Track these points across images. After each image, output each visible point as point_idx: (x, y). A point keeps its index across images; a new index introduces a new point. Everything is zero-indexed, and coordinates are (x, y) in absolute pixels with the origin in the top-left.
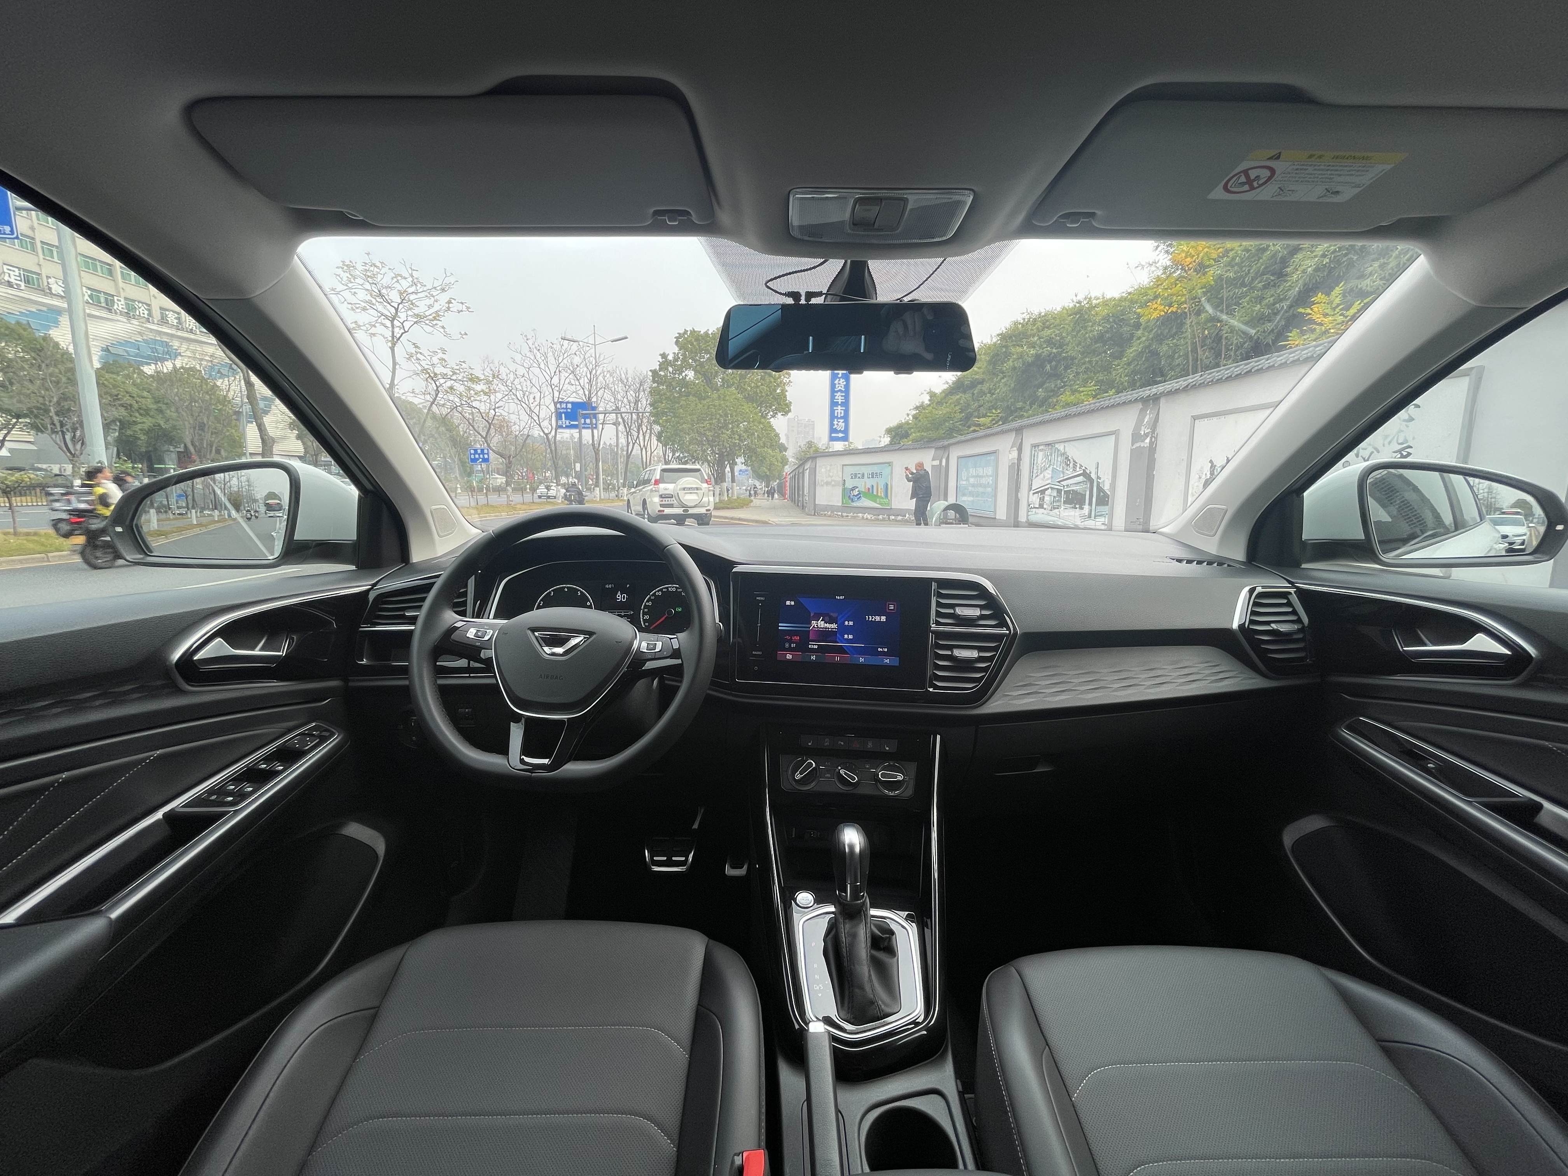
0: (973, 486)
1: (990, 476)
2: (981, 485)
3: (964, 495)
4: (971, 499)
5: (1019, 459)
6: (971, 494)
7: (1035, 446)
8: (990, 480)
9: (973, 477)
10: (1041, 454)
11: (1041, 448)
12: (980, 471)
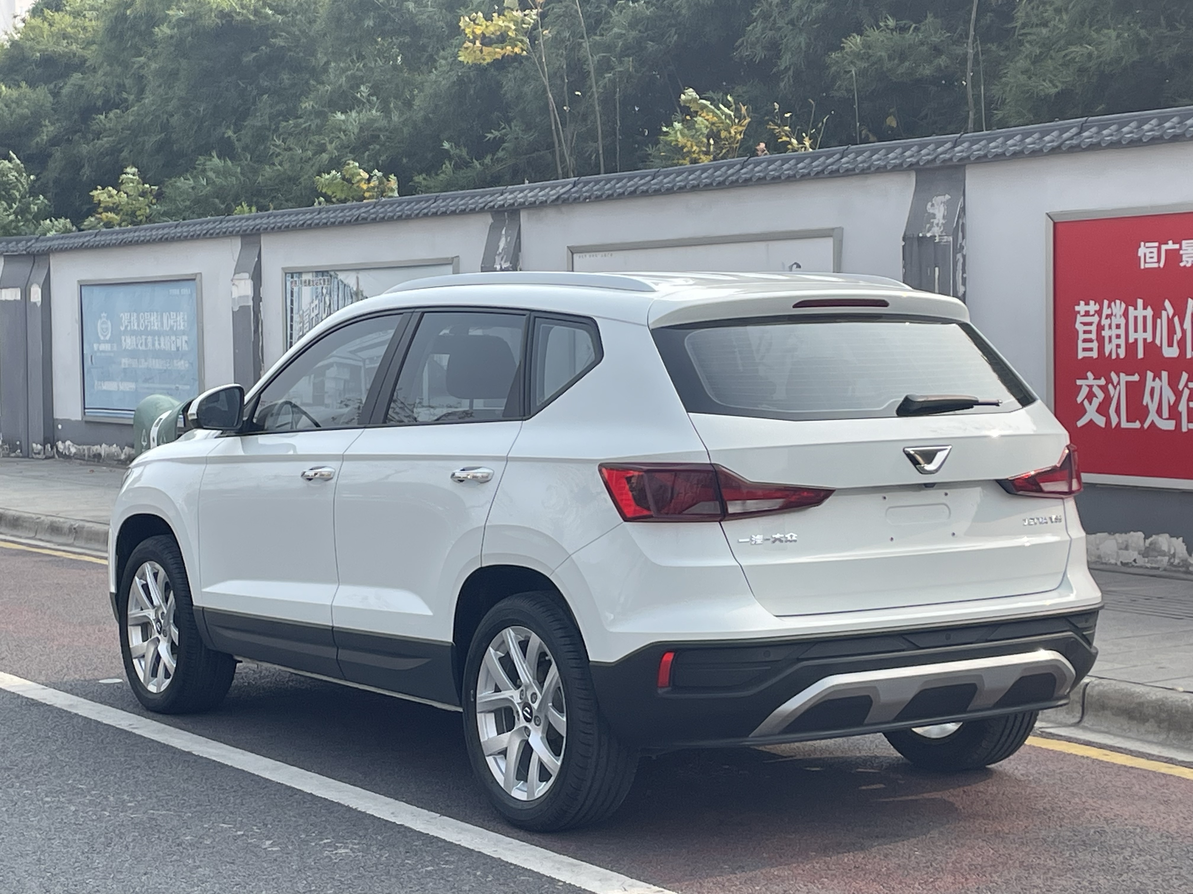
0: (134, 354)
1: (184, 333)
2: (158, 354)
3: (107, 377)
4: (128, 386)
5: (257, 298)
6: (128, 374)
7: (292, 273)
8: (182, 342)
9: (133, 333)
10: (307, 292)
11: (305, 277)
12: (154, 322)
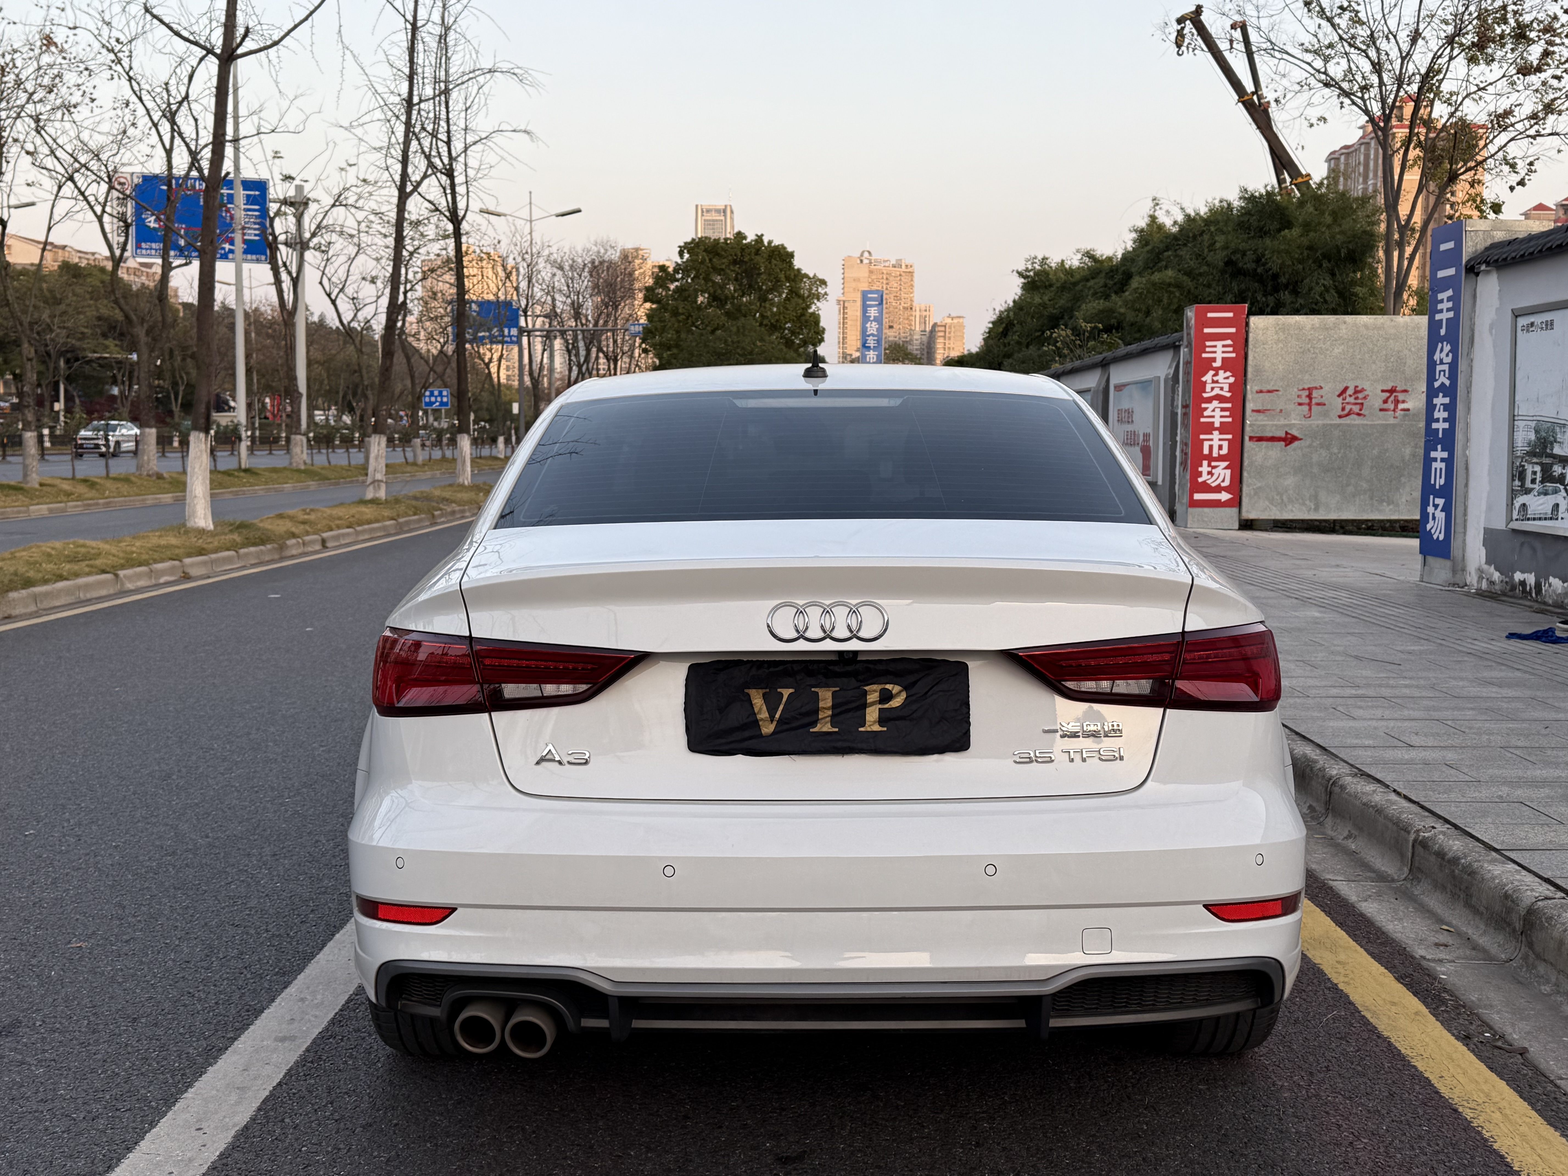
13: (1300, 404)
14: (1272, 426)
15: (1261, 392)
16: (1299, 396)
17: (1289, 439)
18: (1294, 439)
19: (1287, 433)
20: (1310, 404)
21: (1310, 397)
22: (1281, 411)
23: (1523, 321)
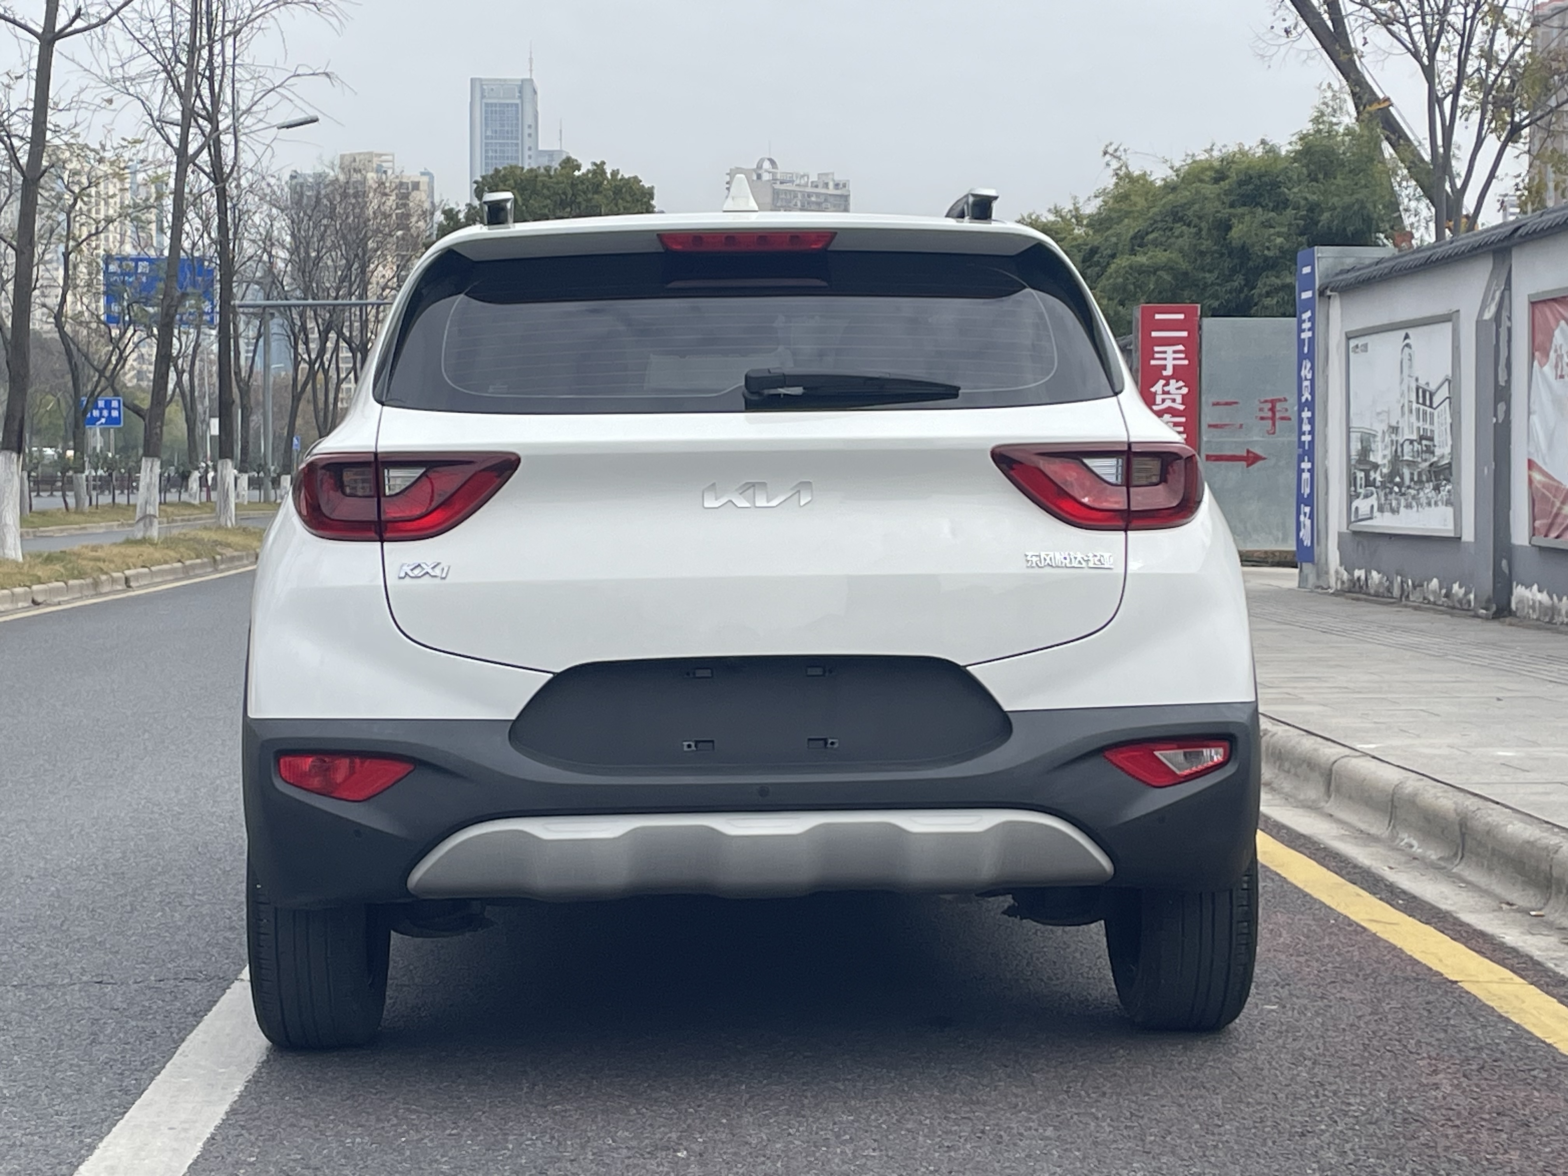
13: (1262, 418)
14: (1231, 444)
15: (1218, 404)
16: (1261, 410)
17: (1251, 459)
18: (1256, 458)
19: (1248, 452)
20: (1273, 418)
21: (1272, 410)
22: (1241, 426)
23: (1353, 343)
